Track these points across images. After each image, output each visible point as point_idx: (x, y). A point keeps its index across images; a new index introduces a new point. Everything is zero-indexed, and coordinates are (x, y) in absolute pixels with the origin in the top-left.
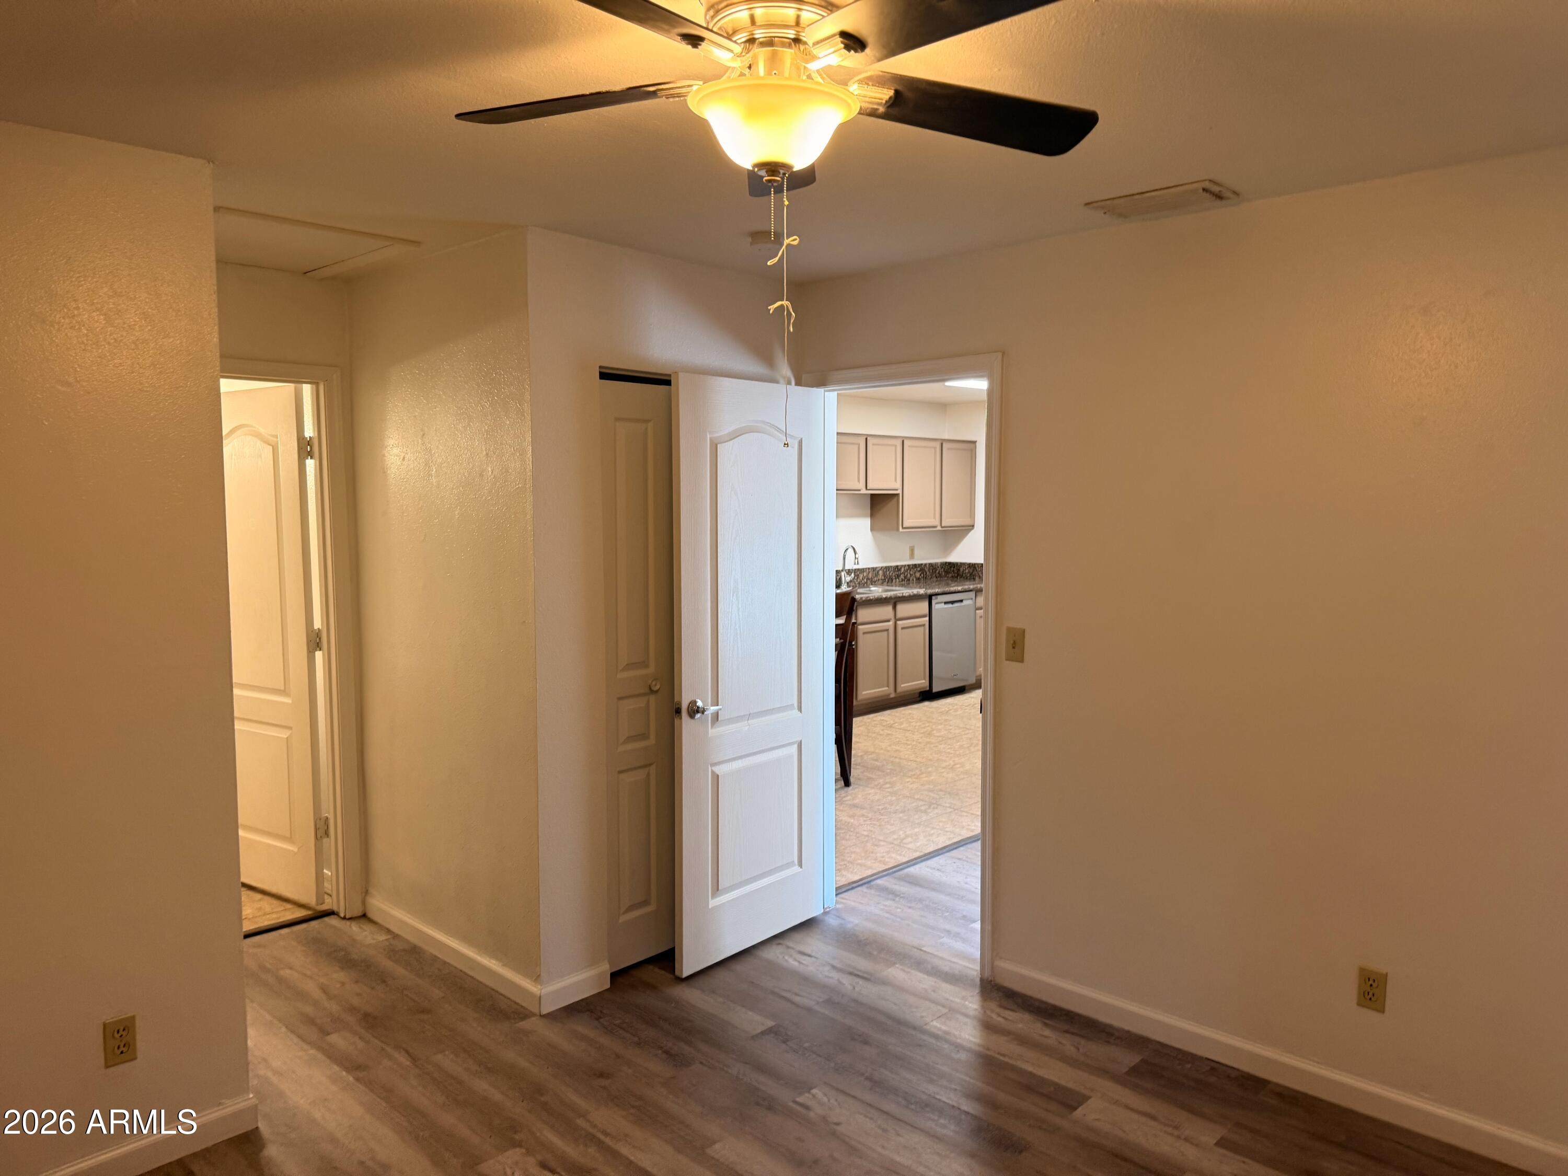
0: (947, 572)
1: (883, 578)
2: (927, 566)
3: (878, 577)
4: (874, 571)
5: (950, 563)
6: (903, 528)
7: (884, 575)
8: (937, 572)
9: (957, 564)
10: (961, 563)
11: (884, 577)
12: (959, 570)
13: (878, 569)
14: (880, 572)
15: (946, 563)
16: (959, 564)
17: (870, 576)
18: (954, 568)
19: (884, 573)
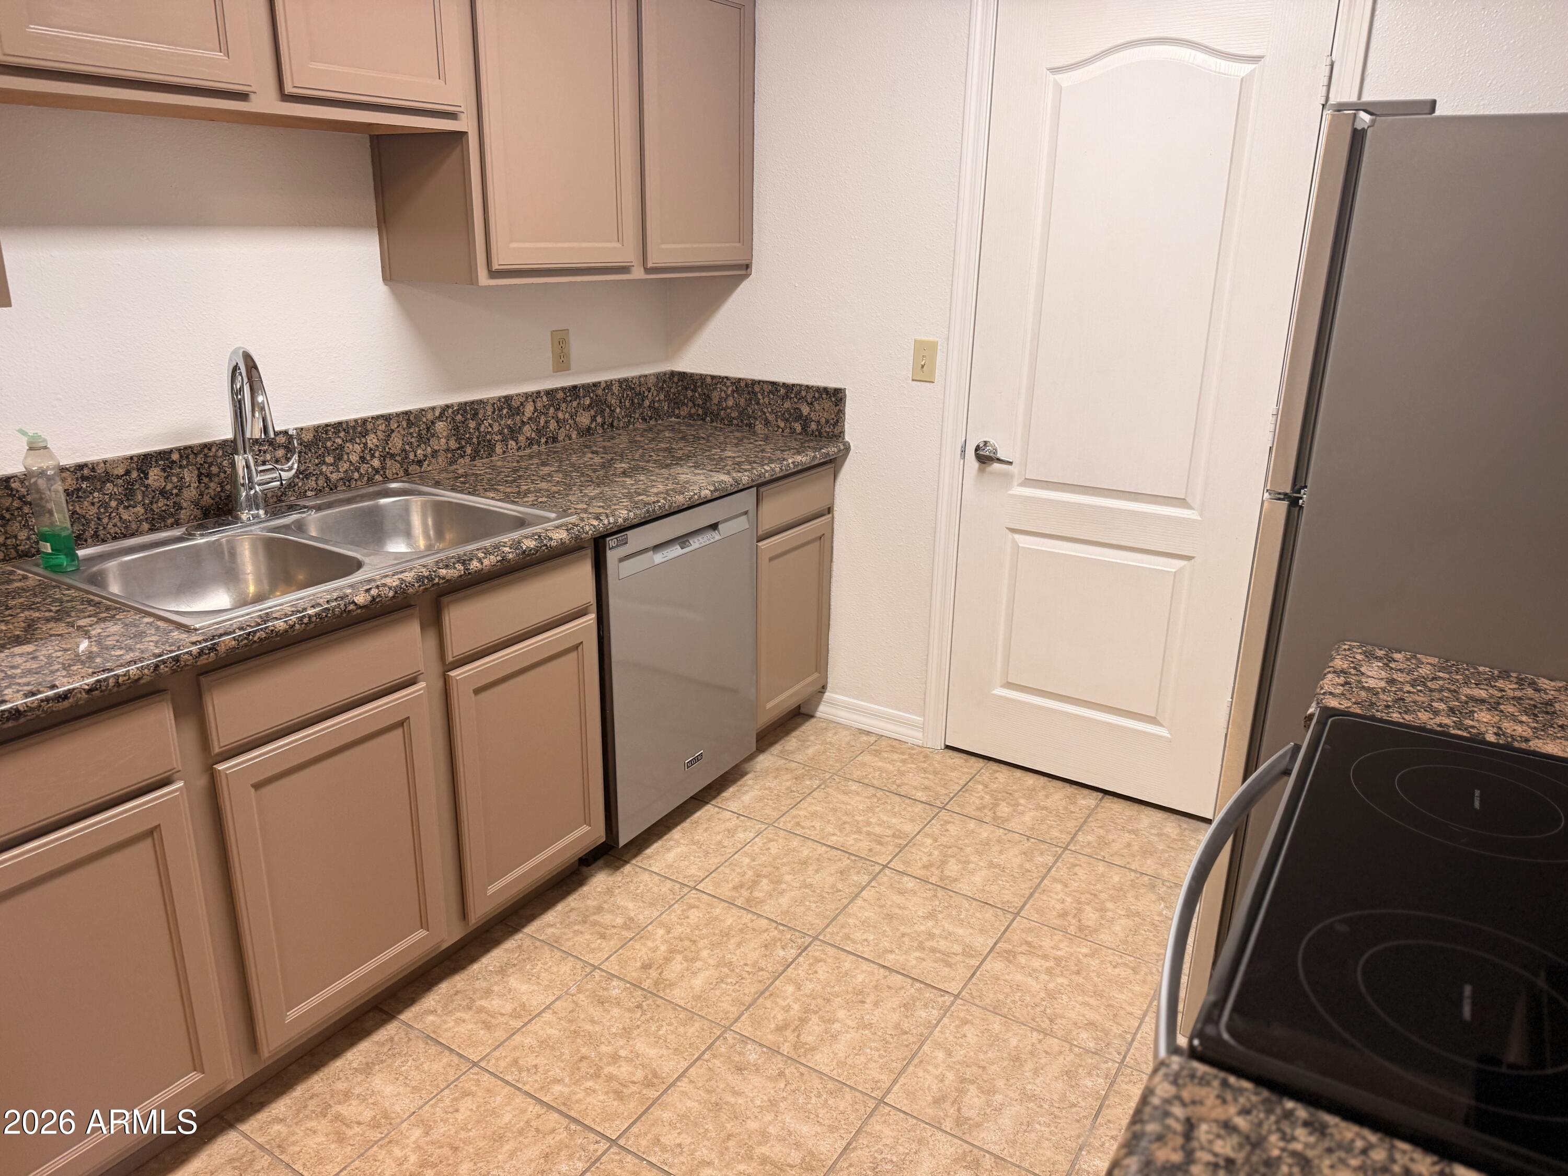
0: (676, 403)
1: (453, 444)
2: (615, 388)
3: (433, 441)
4: (410, 424)
5: (683, 375)
6: (493, 274)
7: (457, 431)
8: (647, 403)
9: (702, 377)
10: (713, 377)
11: (458, 440)
12: (708, 398)
13: (430, 416)
14: (440, 426)
15: (673, 374)
16: (709, 380)
17: (396, 443)
18: (694, 391)
19: (456, 428)
